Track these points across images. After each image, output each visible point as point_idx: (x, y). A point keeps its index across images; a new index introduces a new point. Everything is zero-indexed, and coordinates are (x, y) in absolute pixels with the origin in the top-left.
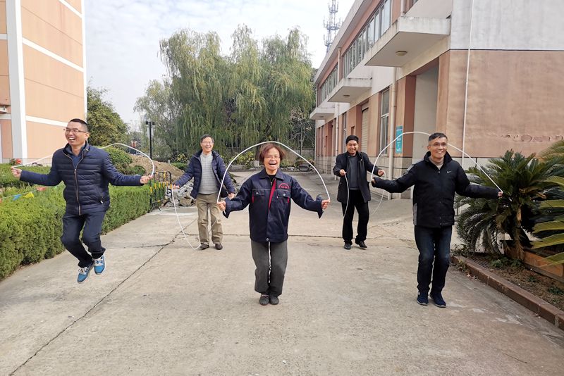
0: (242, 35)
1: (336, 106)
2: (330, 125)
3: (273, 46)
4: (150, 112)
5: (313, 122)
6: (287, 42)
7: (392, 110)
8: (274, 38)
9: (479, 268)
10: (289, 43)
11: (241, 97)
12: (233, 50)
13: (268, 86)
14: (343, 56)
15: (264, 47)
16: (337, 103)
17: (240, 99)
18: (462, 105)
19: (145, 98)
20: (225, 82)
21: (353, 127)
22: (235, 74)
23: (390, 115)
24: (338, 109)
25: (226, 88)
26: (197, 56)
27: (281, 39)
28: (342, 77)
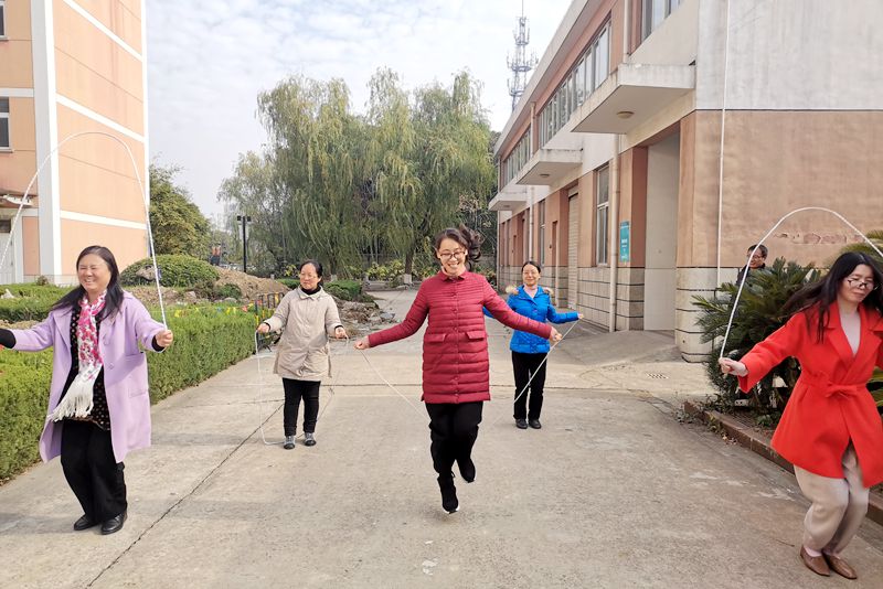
0: (384, 83)
1: (529, 191)
2: (521, 218)
3: (431, 99)
4: (242, 201)
5: (494, 214)
6: (451, 93)
7: (613, 197)
8: (432, 87)
9: (739, 427)
10: (455, 95)
11: (383, 177)
12: (369, 106)
13: (424, 160)
14: (538, 115)
15: (417, 101)
16: (530, 186)
17: (382, 180)
18: (715, 191)
19: (236, 180)
20: (358, 154)
21: (555, 223)
22: (374, 143)
23: (610, 204)
24: (533, 194)
25: (361, 163)
26: (315, 115)
27: (443, 89)
28: (537, 147)
